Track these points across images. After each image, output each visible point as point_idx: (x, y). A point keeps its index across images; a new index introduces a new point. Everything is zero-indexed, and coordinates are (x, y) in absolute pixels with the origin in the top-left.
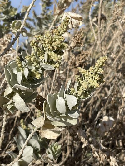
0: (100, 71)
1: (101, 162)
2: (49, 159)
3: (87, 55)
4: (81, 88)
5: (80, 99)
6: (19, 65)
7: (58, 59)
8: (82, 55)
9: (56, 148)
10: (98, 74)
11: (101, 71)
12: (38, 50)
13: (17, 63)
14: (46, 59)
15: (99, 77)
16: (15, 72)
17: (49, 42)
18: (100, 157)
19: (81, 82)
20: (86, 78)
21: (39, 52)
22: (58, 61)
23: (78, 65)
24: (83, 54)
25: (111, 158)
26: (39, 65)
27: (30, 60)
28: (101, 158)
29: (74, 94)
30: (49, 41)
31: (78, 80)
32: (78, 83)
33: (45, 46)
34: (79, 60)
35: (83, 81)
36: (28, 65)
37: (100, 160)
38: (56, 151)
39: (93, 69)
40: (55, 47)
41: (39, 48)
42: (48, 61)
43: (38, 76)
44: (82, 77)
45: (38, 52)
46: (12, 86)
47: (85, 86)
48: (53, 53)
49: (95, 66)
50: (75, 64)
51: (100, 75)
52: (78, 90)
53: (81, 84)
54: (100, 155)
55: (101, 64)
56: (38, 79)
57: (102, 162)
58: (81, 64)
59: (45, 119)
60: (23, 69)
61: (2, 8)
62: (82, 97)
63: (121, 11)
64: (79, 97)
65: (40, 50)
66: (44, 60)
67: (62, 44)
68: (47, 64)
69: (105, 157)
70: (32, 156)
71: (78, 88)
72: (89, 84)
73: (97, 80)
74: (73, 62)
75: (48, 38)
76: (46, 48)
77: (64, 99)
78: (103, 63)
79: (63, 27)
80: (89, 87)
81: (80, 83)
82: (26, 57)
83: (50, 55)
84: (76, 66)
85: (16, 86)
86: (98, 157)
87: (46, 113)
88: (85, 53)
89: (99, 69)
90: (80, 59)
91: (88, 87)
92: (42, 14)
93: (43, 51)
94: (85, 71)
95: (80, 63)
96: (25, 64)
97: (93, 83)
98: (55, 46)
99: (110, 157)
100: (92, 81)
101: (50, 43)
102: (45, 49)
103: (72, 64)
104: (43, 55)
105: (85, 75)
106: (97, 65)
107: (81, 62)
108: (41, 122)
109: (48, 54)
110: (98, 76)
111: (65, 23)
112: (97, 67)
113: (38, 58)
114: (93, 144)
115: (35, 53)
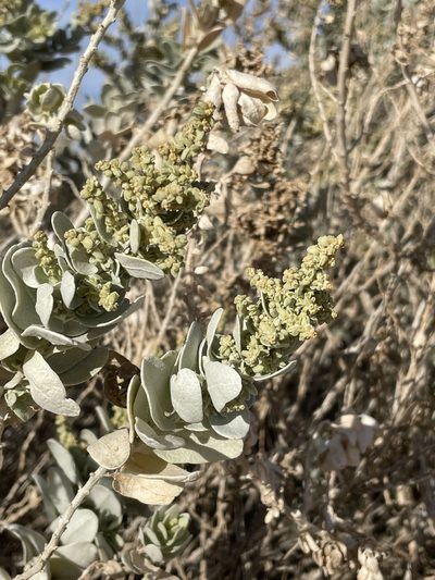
0: (319, 284)
1: (328, 571)
2: (146, 560)
3: (295, 194)
4: (253, 339)
5: (253, 374)
6: (44, 259)
7: (173, 247)
8: (279, 194)
9: (172, 524)
10: (311, 293)
11: (323, 283)
12: (106, 211)
13: (37, 255)
14: (134, 241)
15: (316, 302)
16: (31, 281)
17: (145, 187)
18: (324, 554)
19: (256, 318)
20: (271, 305)
21: (112, 218)
22: (174, 254)
23: (262, 231)
24: (284, 191)
25: (362, 557)
26: (110, 261)
27: (80, 246)
28: (328, 558)
29: (231, 358)
30: (144, 184)
31: (246, 312)
32: (245, 321)
33: (133, 198)
34: (267, 213)
35: (261, 317)
36: (75, 262)
37: (325, 563)
38: (170, 536)
39: (296, 275)
40: (165, 204)
41: (111, 206)
42: (141, 249)
43: (107, 301)
44: (259, 303)
45: (107, 220)
46: (19, 330)
47: (267, 333)
48: (158, 221)
49: (302, 265)
50: (252, 227)
51: (321, 297)
52: (244, 348)
53: (255, 324)
54: (323, 549)
55: (322, 259)
56: (108, 309)
57: (331, 572)
58: (275, 227)
59: (131, 440)
60: (56, 272)
61: (5, 10)
62: (258, 368)
63: (421, 32)
64: (248, 368)
65: (116, 211)
66: (127, 243)
67: (190, 193)
68: (140, 258)
69: (340, 556)
70: (94, 542)
71: (245, 337)
72: (283, 326)
73: (308, 312)
74: (246, 221)
75: (142, 173)
76: (134, 203)
77: (198, 372)
78: (330, 257)
79: (191, 136)
80: (282, 338)
81: (251, 321)
82: (66, 234)
83: (149, 228)
84: (257, 233)
85: (34, 330)
86: (316, 553)
87: (137, 419)
88: (290, 189)
89: (315, 278)
90: (272, 211)
91: (278, 338)
92: (149, 22)
93: (125, 216)
94: (270, 281)
95: (270, 222)
96: (65, 255)
97: (296, 325)
98: (165, 202)
99: (360, 552)
100: (293, 317)
101: (147, 191)
102: (131, 207)
103: (241, 225)
104: (124, 229)
105: (269, 294)
106: (310, 263)
107: (272, 219)
108: (120, 450)
109: (140, 225)
110: (314, 299)
111: (199, 123)
112: (311, 270)
113: (109, 236)
114: (301, 511)
115: (97, 221)
